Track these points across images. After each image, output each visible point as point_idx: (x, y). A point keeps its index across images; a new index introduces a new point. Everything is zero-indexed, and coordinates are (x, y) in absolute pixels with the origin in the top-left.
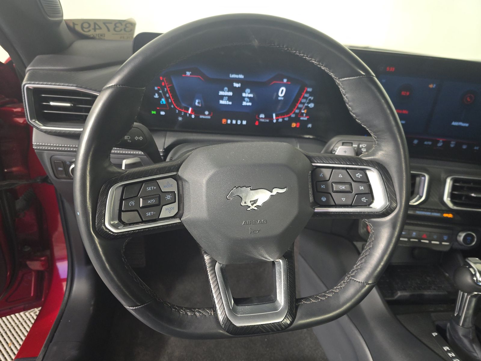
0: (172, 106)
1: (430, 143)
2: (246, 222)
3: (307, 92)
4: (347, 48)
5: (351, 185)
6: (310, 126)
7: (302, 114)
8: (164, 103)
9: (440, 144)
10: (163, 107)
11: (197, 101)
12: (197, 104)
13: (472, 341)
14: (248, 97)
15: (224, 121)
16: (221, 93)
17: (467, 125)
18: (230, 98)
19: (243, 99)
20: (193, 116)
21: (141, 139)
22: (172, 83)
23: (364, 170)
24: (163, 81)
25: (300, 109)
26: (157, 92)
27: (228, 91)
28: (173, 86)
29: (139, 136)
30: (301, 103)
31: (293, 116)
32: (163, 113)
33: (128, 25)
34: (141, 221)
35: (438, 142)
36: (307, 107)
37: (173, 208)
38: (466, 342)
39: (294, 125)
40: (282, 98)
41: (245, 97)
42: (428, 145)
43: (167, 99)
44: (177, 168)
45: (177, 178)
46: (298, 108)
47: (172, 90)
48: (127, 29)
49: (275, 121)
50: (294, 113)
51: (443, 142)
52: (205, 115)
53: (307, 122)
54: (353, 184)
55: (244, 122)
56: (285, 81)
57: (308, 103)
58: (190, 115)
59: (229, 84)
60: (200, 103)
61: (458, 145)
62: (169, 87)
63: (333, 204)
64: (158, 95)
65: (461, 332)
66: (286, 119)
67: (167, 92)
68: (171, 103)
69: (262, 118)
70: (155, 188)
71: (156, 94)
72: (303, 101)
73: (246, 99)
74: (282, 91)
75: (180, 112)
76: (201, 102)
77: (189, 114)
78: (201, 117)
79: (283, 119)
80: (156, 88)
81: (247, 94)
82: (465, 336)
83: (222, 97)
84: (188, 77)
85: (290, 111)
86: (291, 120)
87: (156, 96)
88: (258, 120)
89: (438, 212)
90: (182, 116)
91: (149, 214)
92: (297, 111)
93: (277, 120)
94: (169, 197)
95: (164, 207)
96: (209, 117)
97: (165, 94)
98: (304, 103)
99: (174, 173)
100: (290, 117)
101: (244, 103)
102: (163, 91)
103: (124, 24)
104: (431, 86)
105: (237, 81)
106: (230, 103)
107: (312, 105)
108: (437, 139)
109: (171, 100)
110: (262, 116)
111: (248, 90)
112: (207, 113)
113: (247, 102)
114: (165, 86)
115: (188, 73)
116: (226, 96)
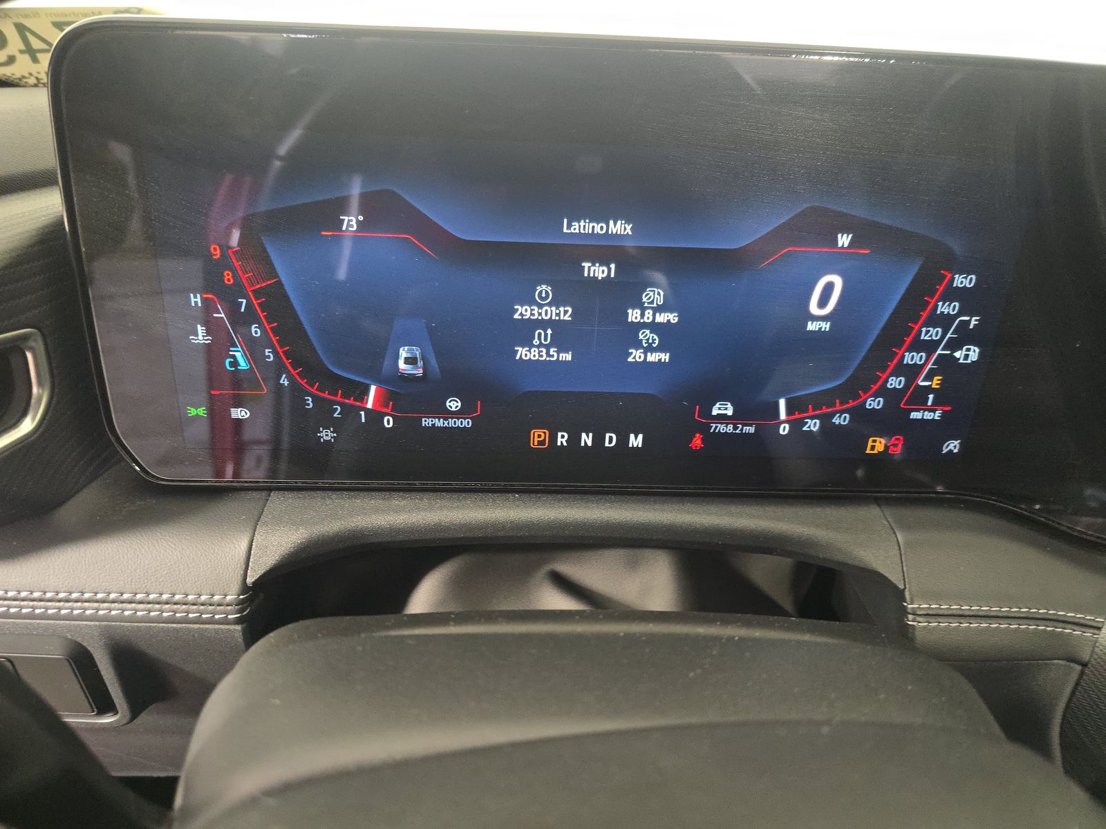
0: (283, 380)
3: (952, 294)
6: (953, 446)
7: (919, 398)
8: (243, 365)
10: (239, 386)
11: (404, 353)
12: (402, 365)
14: (654, 327)
15: (538, 436)
16: (523, 312)
18: (562, 335)
19: (630, 334)
20: (388, 422)
22: (273, 273)
24: (225, 263)
25: (912, 372)
26: (203, 316)
27: (555, 303)
28: (280, 284)
30: (919, 346)
31: (874, 403)
32: (240, 414)
36: (947, 365)
39: (876, 445)
40: (826, 326)
41: (642, 326)
43: (254, 349)
46: (902, 370)
47: (277, 304)
49: (784, 429)
50: (883, 392)
52: (448, 414)
53: (942, 430)
55: (636, 441)
56: (845, 241)
57: (954, 345)
58: (376, 417)
59: (561, 266)
60: (420, 363)
62: (257, 293)
64: (209, 332)
66: (841, 420)
67: (251, 315)
68: (277, 368)
69: (722, 418)
71: (200, 329)
72: (931, 333)
73: (645, 335)
74: (829, 287)
75: (324, 408)
76: (423, 357)
77: (367, 411)
78: (428, 422)
79: (826, 419)
80: (195, 300)
81: (650, 311)
83: (526, 331)
84: (348, 237)
85: (863, 382)
86: (867, 422)
87: (200, 336)
88: (705, 429)
90: (336, 425)
92: (895, 383)
93: (796, 425)
96: (466, 423)
97: (241, 324)
98: (930, 347)
100: (858, 411)
101: (635, 354)
102: (233, 312)
105: (603, 251)
106: (567, 357)
107: (970, 354)
109: (275, 353)
110: (722, 408)
111: (653, 295)
112: (454, 404)
113: (650, 349)
114: (239, 290)
115: (349, 224)
116: (543, 324)
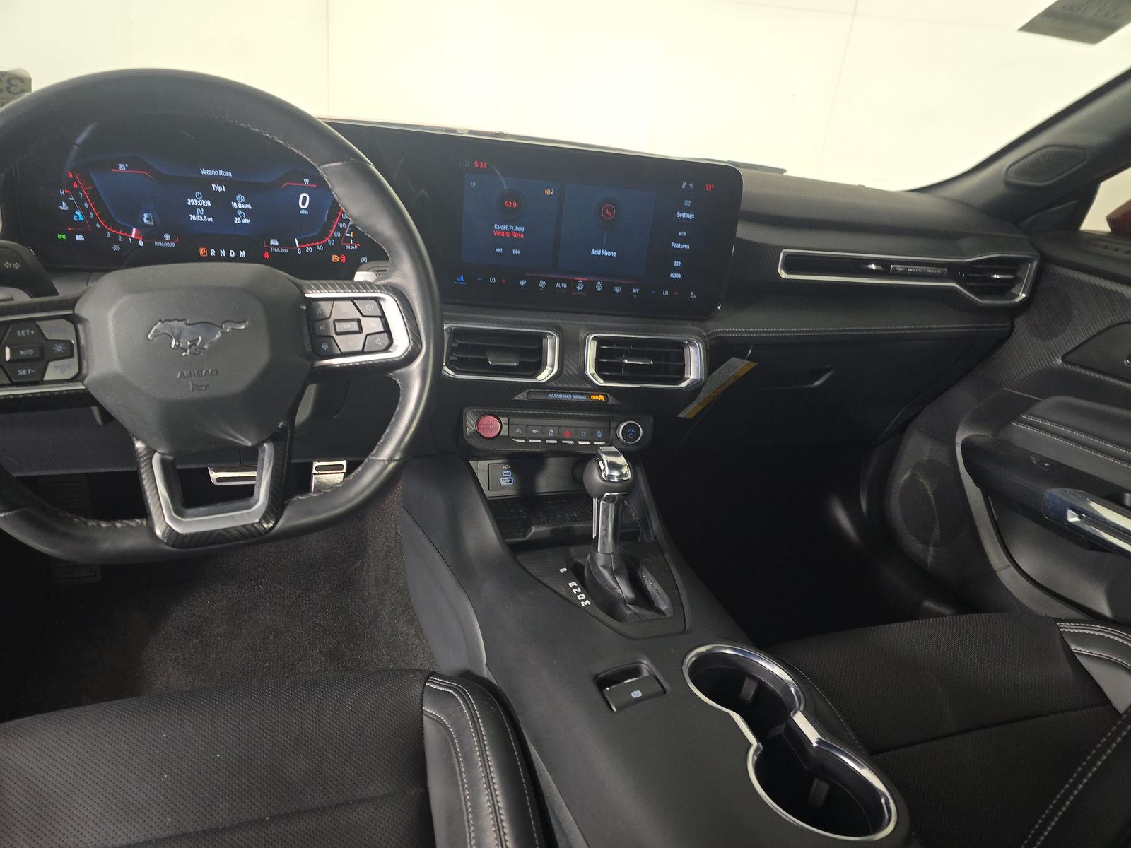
0: (98, 225)
1: (564, 285)
2: (182, 373)
4: (321, 121)
5: (359, 321)
6: (365, 259)
7: (347, 240)
8: (81, 219)
9: (580, 287)
10: (79, 227)
11: (146, 216)
12: (145, 221)
13: (614, 573)
14: (242, 209)
15: (203, 251)
16: (191, 202)
17: (614, 254)
18: (207, 211)
19: (234, 212)
20: (141, 243)
21: (17, 267)
22: (93, 183)
23: (376, 299)
24: (74, 179)
25: (342, 231)
26: (65, 199)
27: (204, 199)
28: (96, 187)
29: (12, 262)
30: (342, 220)
31: (331, 242)
32: (79, 238)
33: (13, 82)
34: (9, 382)
35: (576, 283)
36: (354, 229)
37: (69, 366)
38: (606, 574)
39: (335, 258)
40: (306, 212)
41: (237, 209)
42: (562, 288)
43: (85, 213)
44: (72, 303)
45: (75, 320)
46: (338, 229)
47: (94, 195)
48: (12, 89)
49: (299, 251)
50: (333, 237)
51: (584, 282)
52: (165, 241)
53: (359, 253)
54: (363, 319)
55: (242, 254)
56: (306, 182)
58: (136, 241)
59: (204, 186)
60: (152, 220)
61: (608, 287)
62: (86, 191)
63: (339, 352)
64: (67, 205)
65: (600, 560)
66: (320, 248)
67: (84, 200)
68: (95, 220)
69: (275, 246)
70: (32, 332)
71: (64, 204)
73: (239, 212)
74: (305, 199)
75: (114, 237)
76: (153, 218)
77: (133, 239)
78: (157, 244)
79: (314, 248)
80: (62, 193)
81: (239, 204)
82: (605, 567)
83: (193, 209)
84: (122, 172)
85: (324, 233)
86: (330, 250)
87: (64, 207)
88: (269, 250)
89: (581, 394)
90: (120, 244)
91: (22, 372)
92: (337, 234)
93: (303, 249)
94: (59, 348)
95: (51, 364)
96: (173, 245)
97: (81, 202)
98: (347, 221)
99: (69, 312)
100: (325, 245)
101: (237, 220)
102: (77, 197)
103: (4, 79)
104: (548, 192)
105: (219, 180)
106: (210, 219)
108: (575, 279)
109: (94, 214)
110: (274, 242)
111: (240, 198)
112: (167, 237)
113: (242, 218)
114: (80, 189)
115: (122, 167)
116: (199, 207)
